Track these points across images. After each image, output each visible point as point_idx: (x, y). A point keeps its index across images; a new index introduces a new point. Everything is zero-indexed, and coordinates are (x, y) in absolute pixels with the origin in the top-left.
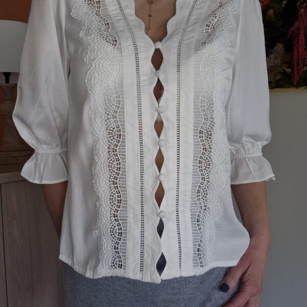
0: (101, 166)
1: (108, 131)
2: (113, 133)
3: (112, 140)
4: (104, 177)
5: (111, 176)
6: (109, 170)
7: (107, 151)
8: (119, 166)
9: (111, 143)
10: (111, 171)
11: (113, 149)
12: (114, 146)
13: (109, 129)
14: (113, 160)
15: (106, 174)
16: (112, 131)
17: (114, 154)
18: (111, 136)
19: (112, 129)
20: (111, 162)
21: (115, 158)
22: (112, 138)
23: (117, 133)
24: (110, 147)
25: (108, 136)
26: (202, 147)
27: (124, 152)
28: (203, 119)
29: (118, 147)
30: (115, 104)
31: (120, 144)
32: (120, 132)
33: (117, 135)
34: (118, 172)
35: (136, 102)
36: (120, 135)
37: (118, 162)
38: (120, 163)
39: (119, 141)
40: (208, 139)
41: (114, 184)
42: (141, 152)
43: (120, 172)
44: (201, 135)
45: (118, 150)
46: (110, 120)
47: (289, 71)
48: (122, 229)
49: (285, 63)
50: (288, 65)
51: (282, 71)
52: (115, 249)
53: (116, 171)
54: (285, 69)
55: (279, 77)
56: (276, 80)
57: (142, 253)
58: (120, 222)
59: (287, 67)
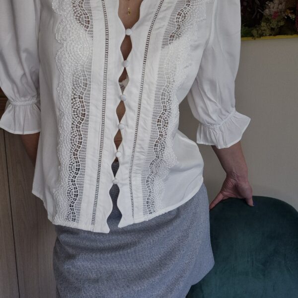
0: (64, 138)
1: (73, 109)
2: (78, 112)
3: (76, 117)
4: (66, 148)
5: (72, 148)
6: (71, 143)
7: (70, 126)
8: (80, 141)
9: (75, 120)
10: (73, 144)
11: (77, 125)
12: (78, 123)
13: (74, 107)
14: (76, 135)
15: (68, 145)
16: (77, 109)
17: (77, 130)
18: (76, 113)
19: (77, 107)
20: (74, 136)
21: (77, 133)
22: (76, 116)
23: (81, 112)
24: (74, 123)
25: (73, 114)
26: (159, 134)
27: (87, 129)
28: (162, 110)
29: (82, 124)
30: (82, 86)
31: (84, 122)
32: (85, 111)
33: (82, 113)
34: (79, 145)
35: (102, 88)
36: (84, 114)
37: (81, 137)
38: (82, 138)
39: (83, 119)
40: (165, 127)
41: (74, 155)
42: (103, 131)
43: (81, 146)
44: (159, 123)
45: (81, 127)
46: (76, 99)
47: (293, 17)
48: (78, 191)
49: (290, 9)
50: (292, 11)
51: (286, 17)
52: (70, 206)
53: (77, 144)
54: (289, 15)
55: (282, 23)
56: (279, 26)
57: (95, 210)
58: (77, 186)
59: (291, 13)
